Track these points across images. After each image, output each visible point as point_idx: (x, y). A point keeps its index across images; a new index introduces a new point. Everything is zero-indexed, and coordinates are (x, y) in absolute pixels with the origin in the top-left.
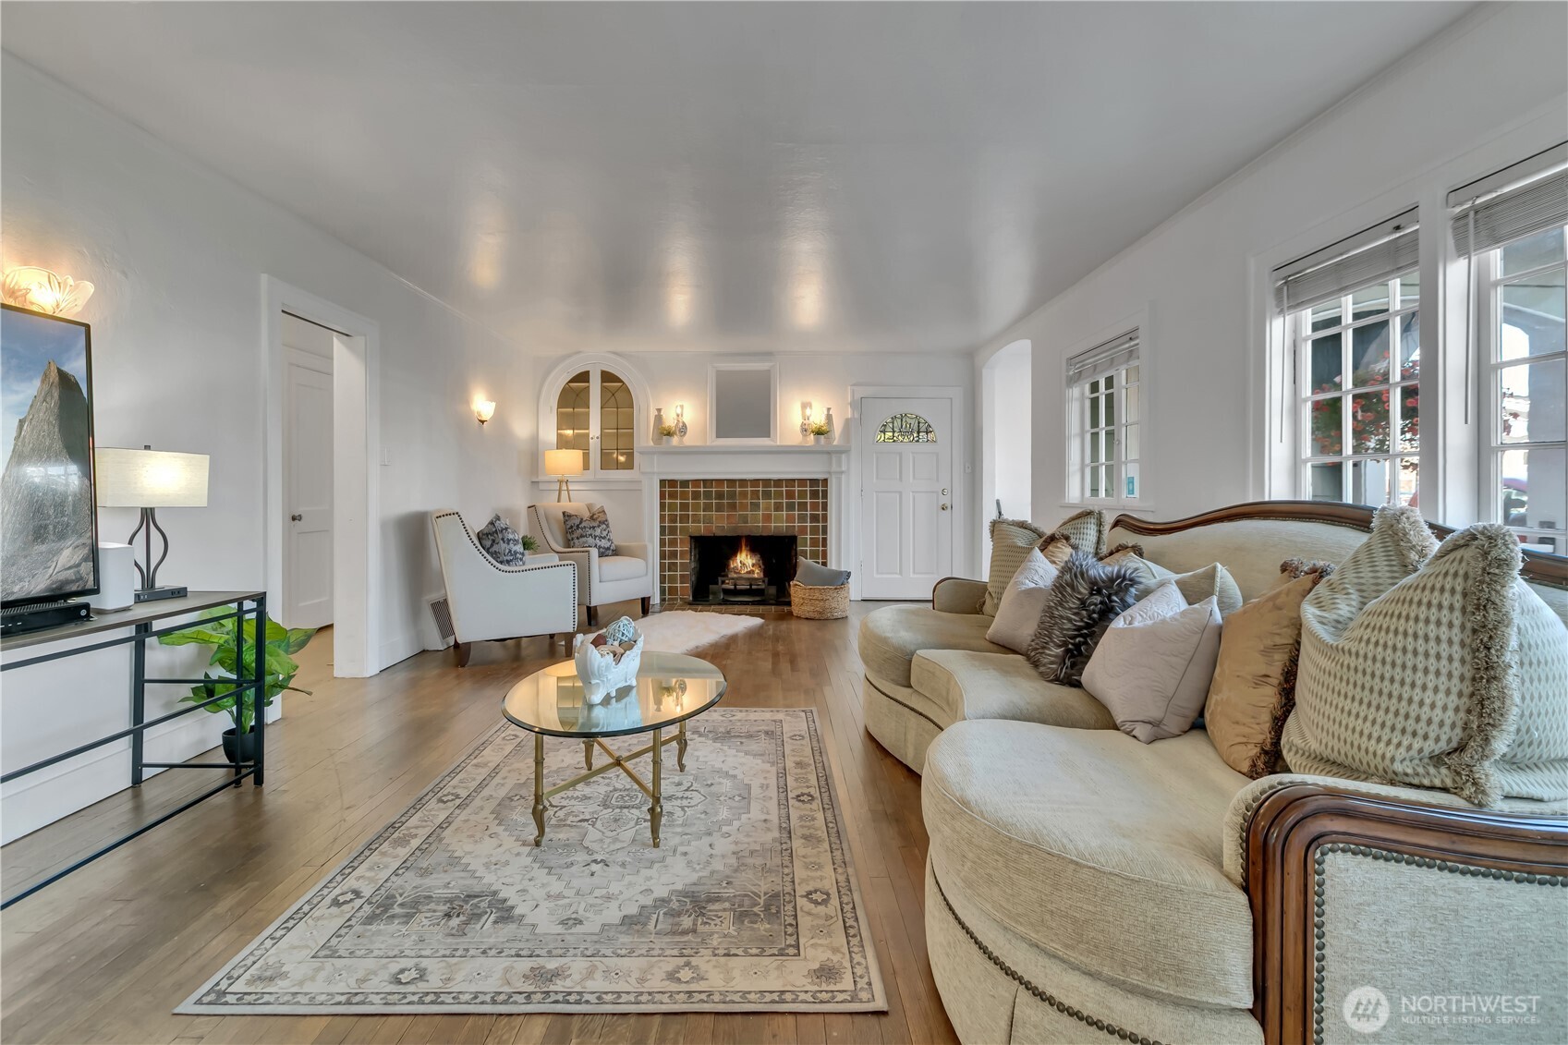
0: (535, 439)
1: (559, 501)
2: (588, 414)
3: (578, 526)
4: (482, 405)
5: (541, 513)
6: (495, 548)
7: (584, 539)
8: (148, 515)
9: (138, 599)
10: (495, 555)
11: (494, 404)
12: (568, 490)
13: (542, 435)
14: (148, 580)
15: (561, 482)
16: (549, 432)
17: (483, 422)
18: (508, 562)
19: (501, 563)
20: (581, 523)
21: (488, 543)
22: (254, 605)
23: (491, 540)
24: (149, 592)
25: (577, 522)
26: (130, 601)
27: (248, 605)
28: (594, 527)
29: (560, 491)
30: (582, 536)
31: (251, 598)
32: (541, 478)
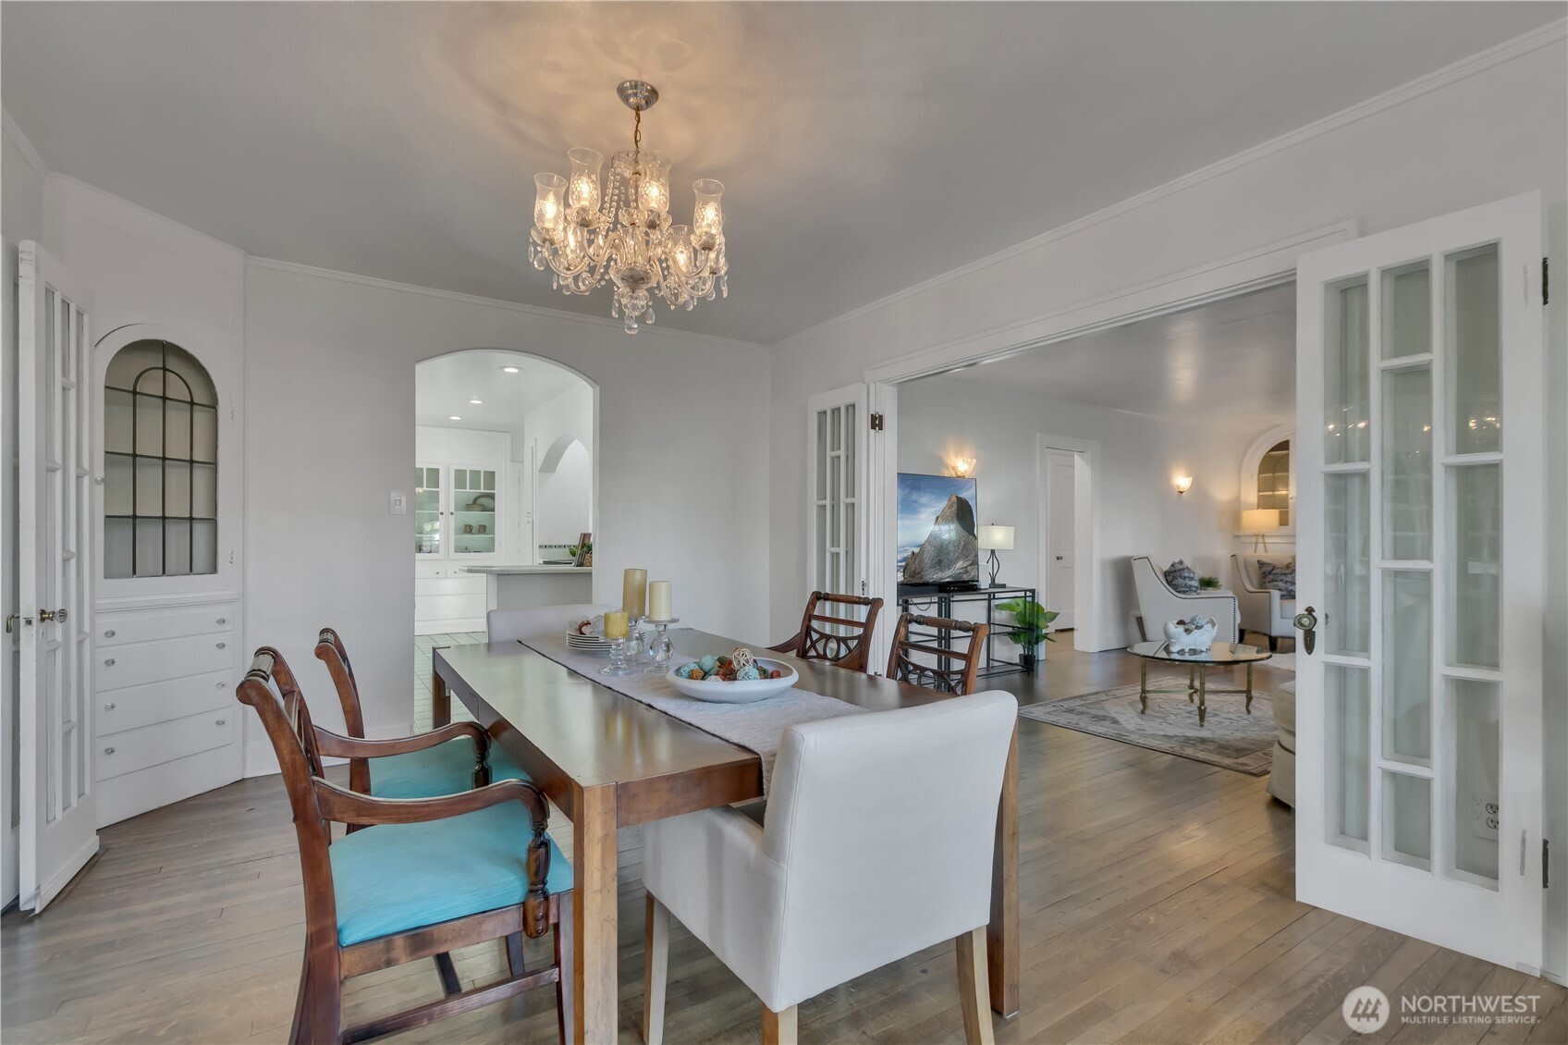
0: (1237, 500)
1: (1255, 551)
2: (1287, 477)
3: (1270, 572)
4: (1182, 481)
5: (1241, 561)
6: (1175, 582)
7: (1275, 583)
8: (993, 552)
9: (990, 587)
10: (1175, 587)
11: (1191, 479)
12: (1264, 543)
13: (1243, 497)
14: (993, 580)
15: (1257, 536)
16: (1251, 494)
17: (1182, 492)
18: (1184, 592)
19: (1179, 592)
20: (1273, 569)
21: (1170, 578)
22: (1031, 594)
23: (1174, 577)
24: (993, 584)
25: (1270, 569)
26: (988, 587)
27: (1028, 594)
28: (1285, 574)
29: (1256, 543)
30: (1273, 581)
31: (1030, 591)
32: (1242, 533)
